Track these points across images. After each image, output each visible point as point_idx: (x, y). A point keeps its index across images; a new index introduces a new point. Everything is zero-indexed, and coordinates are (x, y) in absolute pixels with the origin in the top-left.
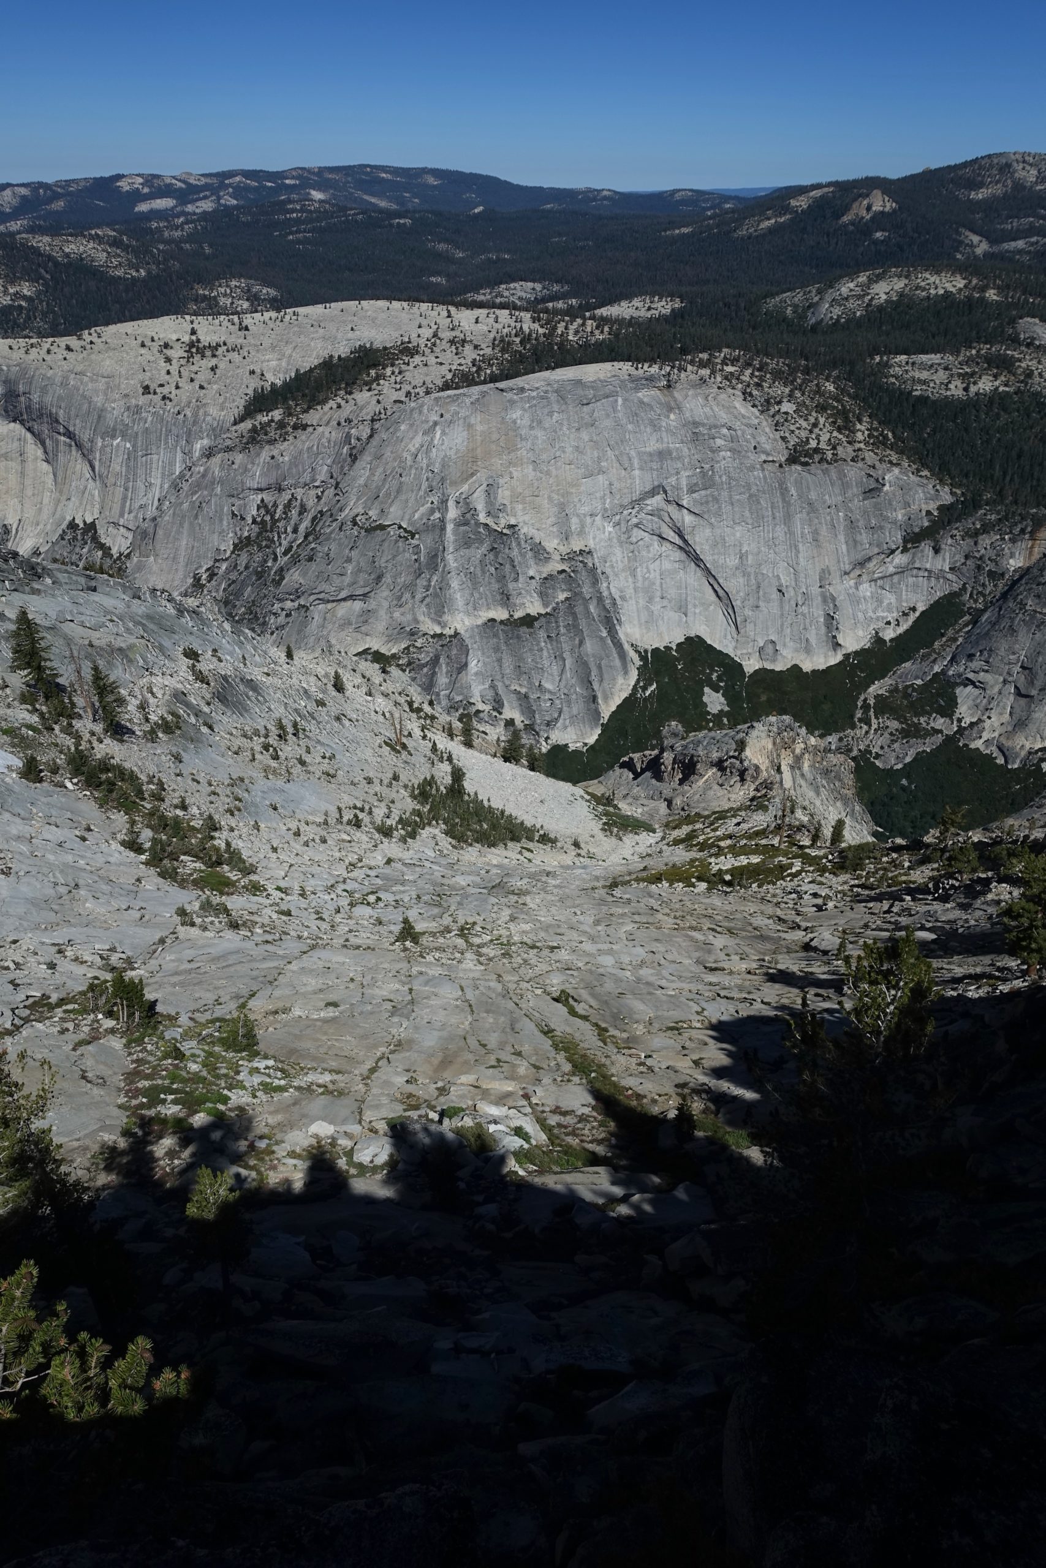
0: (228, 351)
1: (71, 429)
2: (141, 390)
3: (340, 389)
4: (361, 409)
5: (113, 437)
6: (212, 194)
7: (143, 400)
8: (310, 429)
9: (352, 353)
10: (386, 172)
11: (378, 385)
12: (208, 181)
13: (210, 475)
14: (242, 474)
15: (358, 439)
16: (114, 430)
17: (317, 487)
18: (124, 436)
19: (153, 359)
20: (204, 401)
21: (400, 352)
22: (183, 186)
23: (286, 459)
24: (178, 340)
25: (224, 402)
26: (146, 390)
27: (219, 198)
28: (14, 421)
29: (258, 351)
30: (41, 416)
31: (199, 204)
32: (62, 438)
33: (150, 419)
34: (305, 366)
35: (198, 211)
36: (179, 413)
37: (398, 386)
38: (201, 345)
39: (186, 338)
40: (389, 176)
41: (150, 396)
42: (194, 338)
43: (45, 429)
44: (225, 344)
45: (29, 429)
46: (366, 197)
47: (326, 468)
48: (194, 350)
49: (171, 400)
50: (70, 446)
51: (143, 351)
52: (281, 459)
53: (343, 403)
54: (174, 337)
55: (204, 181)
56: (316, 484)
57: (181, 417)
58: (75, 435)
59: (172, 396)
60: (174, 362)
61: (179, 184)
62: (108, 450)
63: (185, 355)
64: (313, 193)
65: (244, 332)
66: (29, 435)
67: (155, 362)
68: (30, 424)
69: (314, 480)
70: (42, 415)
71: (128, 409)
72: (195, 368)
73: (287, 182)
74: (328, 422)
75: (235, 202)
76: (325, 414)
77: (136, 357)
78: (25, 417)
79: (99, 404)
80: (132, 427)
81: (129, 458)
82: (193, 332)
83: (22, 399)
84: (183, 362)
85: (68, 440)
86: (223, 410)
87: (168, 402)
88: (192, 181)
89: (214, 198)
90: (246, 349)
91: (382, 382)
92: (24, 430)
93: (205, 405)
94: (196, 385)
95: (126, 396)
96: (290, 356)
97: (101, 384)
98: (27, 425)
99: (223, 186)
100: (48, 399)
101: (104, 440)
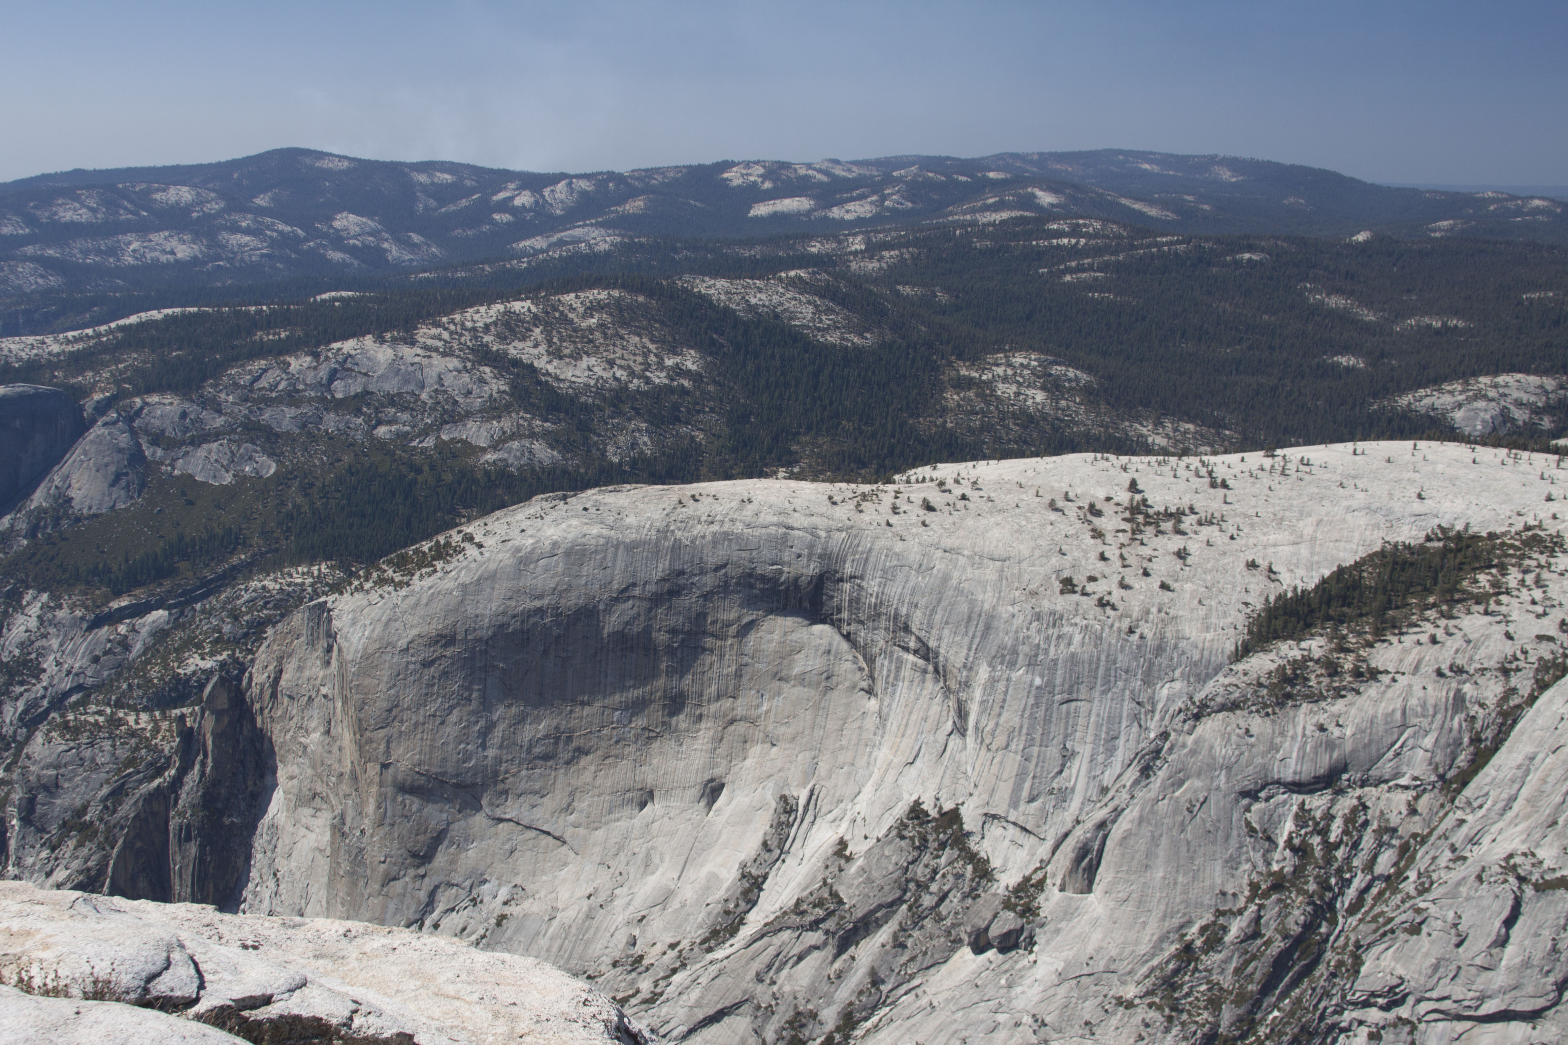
0: (1200, 523)
1: (932, 644)
2: (1058, 586)
3: (1427, 607)
4: (1476, 648)
5: (1012, 665)
6: (873, 193)
7: (1062, 603)
8: (1385, 679)
9: (1428, 539)
10: (1150, 162)
11: (1498, 603)
12: (865, 171)
13: (1204, 752)
14: (1264, 754)
15: (1482, 705)
16: (1015, 652)
17: (1406, 788)
18: (1032, 664)
19: (1071, 531)
20: (1172, 612)
21: (1524, 543)
22: (825, 179)
23: (1349, 732)
24: (1108, 499)
25: (1207, 617)
26: (1068, 586)
27: (884, 198)
28: (823, 621)
29: (1252, 526)
30: (876, 616)
31: (851, 206)
32: (911, 658)
33: (1077, 638)
34: (1349, 560)
35: (848, 217)
36: (1131, 631)
37: (1539, 609)
38: (1151, 511)
39: (1124, 497)
40: (1156, 168)
41: (1076, 597)
42: (1138, 497)
43: (879, 639)
44: (1192, 510)
45: (847, 637)
46: (1124, 201)
47: (1420, 753)
48: (1140, 518)
49: (1114, 608)
50: (925, 671)
51: (1053, 516)
52: (1336, 732)
53: (1440, 634)
54: (1101, 494)
55: (856, 171)
56: (1403, 781)
57: (1135, 638)
58: (937, 654)
59: (1114, 599)
60: (1109, 538)
61: (820, 177)
62: (1001, 687)
63: (1127, 526)
64: (1039, 193)
65: (1221, 492)
66: (845, 646)
67: (1076, 536)
68: (853, 628)
69: (1397, 775)
70: (879, 615)
71: (1038, 617)
72: (1146, 551)
73: (991, 175)
74: (1416, 669)
75: (910, 205)
76: (1406, 651)
77: (1042, 526)
78: (845, 615)
79: (986, 606)
80: (1046, 651)
81: (1036, 705)
82: (1133, 487)
83: (847, 586)
84: (1123, 538)
85: (921, 662)
86: (1208, 629)
87: (1108, 608)
88: (838, 171)
89: (875, 198)
90: (1231, 522)
91: (1504, 598)
92: (837, 638)
93: (1174, 618)
94: (1154, 583)
95: (1034, 594)
96: (1313, 539)
97: (990, 572)
98: (845, 629)
99: (889, 180)
100: (894, 590)
101: (994, 669)
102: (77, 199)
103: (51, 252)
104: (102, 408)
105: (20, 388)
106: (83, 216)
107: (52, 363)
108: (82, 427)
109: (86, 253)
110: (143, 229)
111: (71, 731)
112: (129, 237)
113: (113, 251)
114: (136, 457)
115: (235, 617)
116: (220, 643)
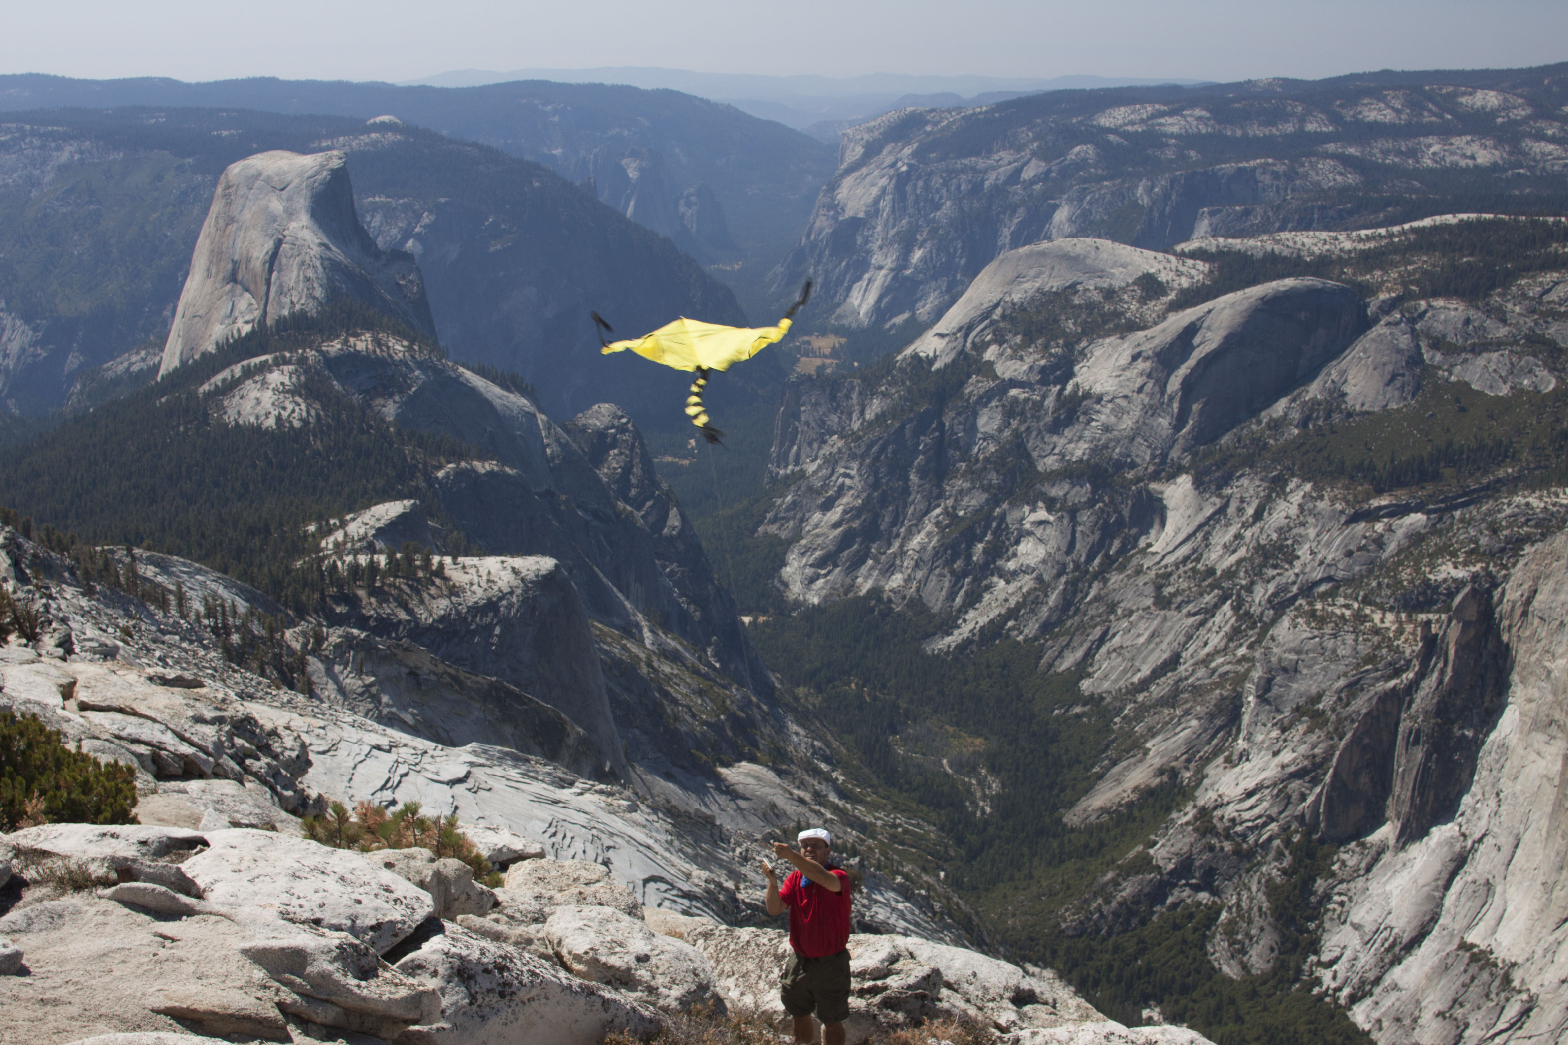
102: (1382, 99)
103: (1352, 151)
104: (1388, 307)
105: (1309, 281)
106: (1387, 116)
107: (1344, 260)
108: (1365, 324)
109: (1386, 153)
110: (1445, 132)
111: (1318, 620)
112: (1430, 140)
113: (1413, 153)
114: (1415, 360)
115: (1494, 530)
116: (1475, 554)
